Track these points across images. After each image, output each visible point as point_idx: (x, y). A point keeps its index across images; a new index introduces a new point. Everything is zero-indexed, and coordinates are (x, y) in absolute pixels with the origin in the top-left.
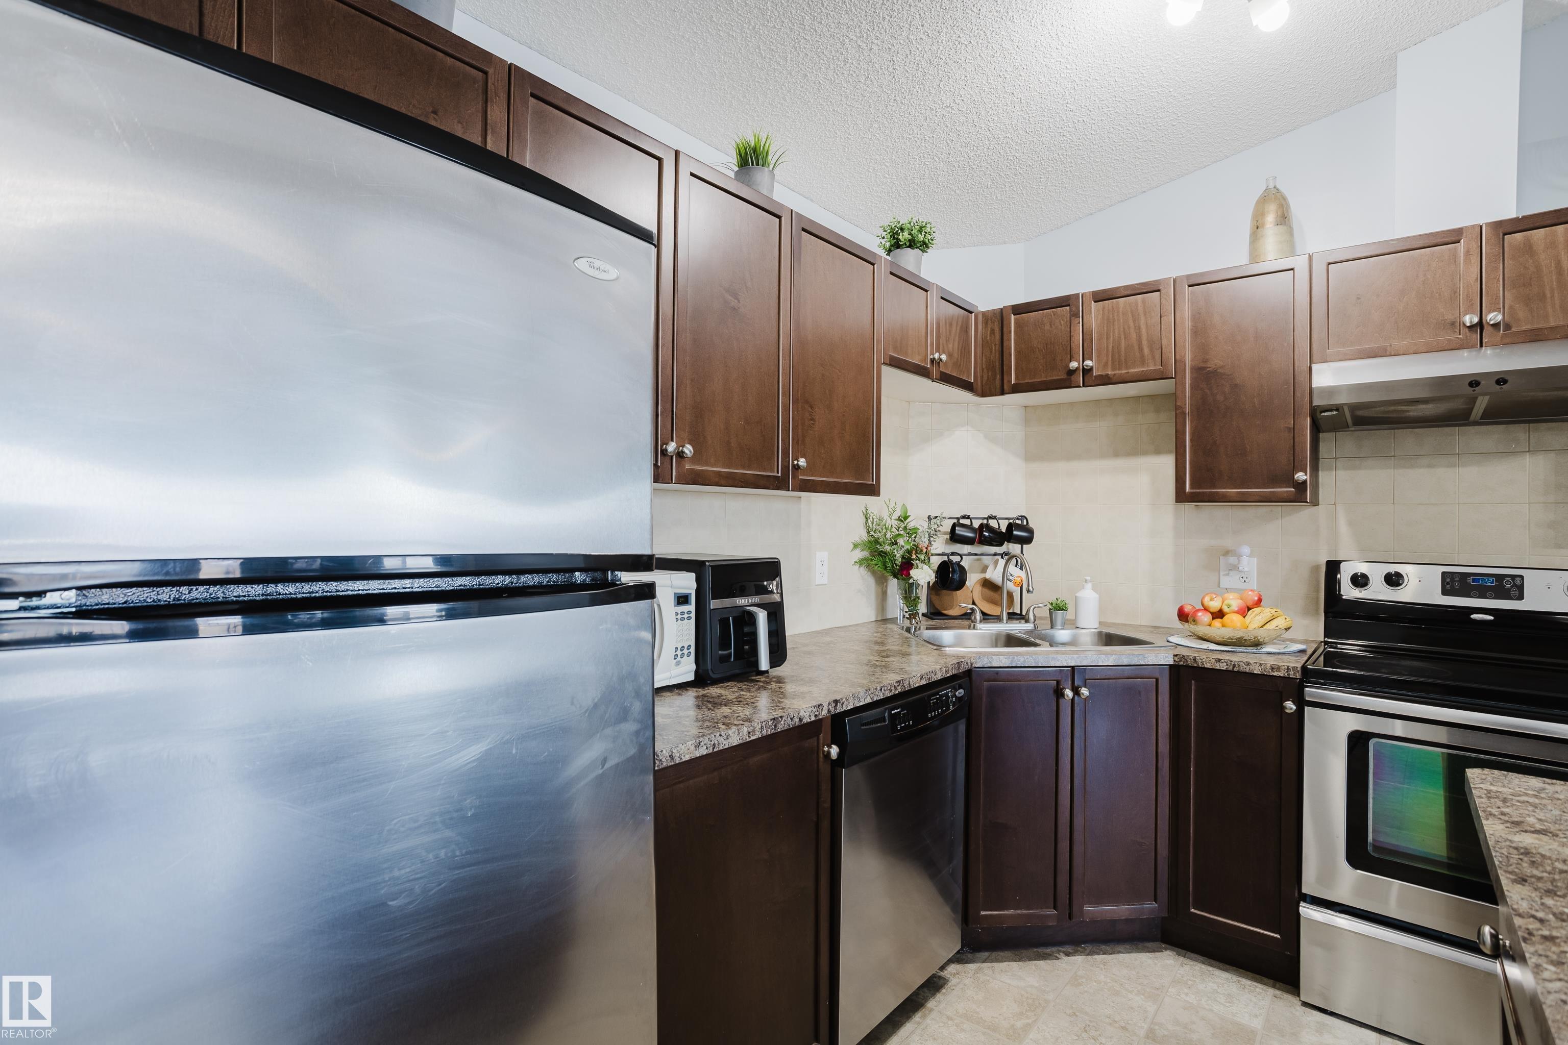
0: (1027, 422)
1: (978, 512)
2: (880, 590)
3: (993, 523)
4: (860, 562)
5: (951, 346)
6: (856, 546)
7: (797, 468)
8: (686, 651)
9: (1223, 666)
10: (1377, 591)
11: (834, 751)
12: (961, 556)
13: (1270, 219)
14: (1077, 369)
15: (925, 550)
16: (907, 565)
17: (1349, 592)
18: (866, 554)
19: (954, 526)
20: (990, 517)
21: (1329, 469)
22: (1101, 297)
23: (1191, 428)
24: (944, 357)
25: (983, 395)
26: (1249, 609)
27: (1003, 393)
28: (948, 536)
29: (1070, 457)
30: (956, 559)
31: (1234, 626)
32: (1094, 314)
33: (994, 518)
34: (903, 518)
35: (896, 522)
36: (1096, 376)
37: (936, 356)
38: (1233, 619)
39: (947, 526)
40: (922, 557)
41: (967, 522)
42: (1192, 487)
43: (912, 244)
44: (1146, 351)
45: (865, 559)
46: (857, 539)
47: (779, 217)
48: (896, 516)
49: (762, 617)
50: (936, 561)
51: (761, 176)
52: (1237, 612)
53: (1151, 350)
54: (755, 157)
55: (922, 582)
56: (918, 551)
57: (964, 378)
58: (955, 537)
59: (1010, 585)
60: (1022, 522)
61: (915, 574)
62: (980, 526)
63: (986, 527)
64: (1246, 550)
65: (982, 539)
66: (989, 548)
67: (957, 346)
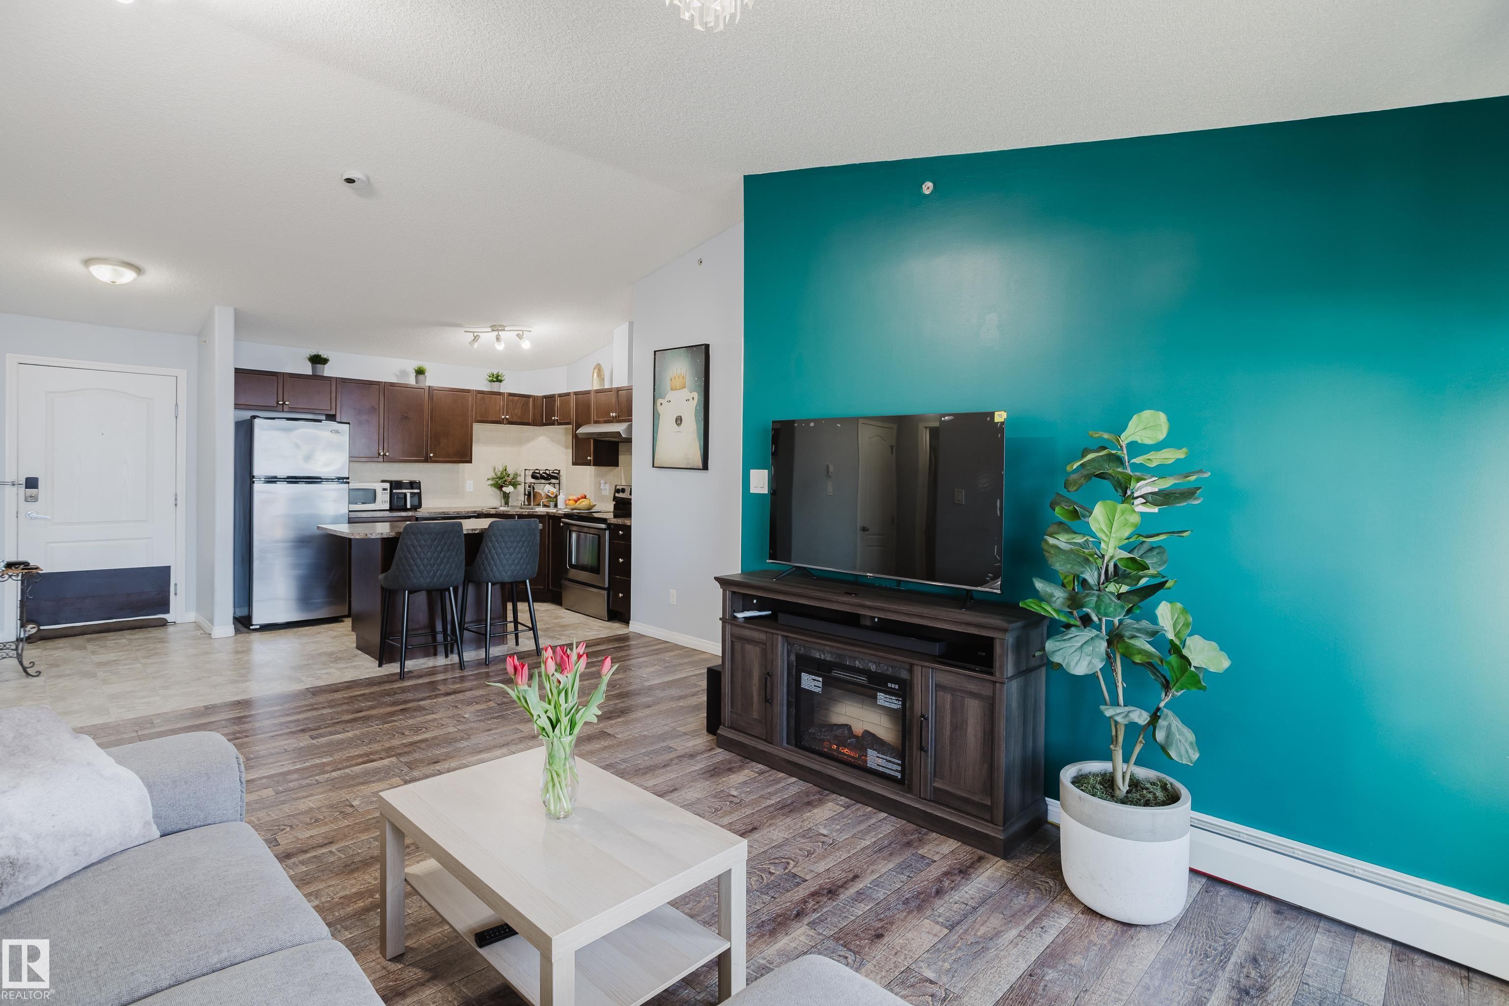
1: (542, 468)
3: (547, 472)
4: (491, 485)
5: (516, 412)
6: (488, 479)
7: (431, 457)
8: (386, 502)
12: (535, 484)
13: (595, 375)
14: (556, 420)
16: (502, 486)
18: (493, 482)
19: (534, 472)
20: (547, 470)
21: (621, 455)
22: (560, 396)
23: (573, 441)
27: (542, 426)
28: (531, 477)
30: (533, 485)
32: (558, 401)
35: (504, 472)
36: (559, 422)
39: (530, 473)
40: (507, 483)
41: (538, 471)
42: (573, 460)
43: (494, 381)
45: (494, 484)
46: (490, 477)
47: (425, 389)
48: (504, 469)
49: (410, 495)
50: (527, 485)
51: (421, 377)
53: (568, 415)
54: (420, 372)
55: (508, 492)
56: (505, 481)
57: (526, 421)
58: (533, 477)
59: (549, 494)
60: (557, 472)
61: (504, 489)
62: (543, 473)
63: (545, 473)
64: (602, 482)
65: (542, 477)
66: (543, 481)
67: (520, 411)
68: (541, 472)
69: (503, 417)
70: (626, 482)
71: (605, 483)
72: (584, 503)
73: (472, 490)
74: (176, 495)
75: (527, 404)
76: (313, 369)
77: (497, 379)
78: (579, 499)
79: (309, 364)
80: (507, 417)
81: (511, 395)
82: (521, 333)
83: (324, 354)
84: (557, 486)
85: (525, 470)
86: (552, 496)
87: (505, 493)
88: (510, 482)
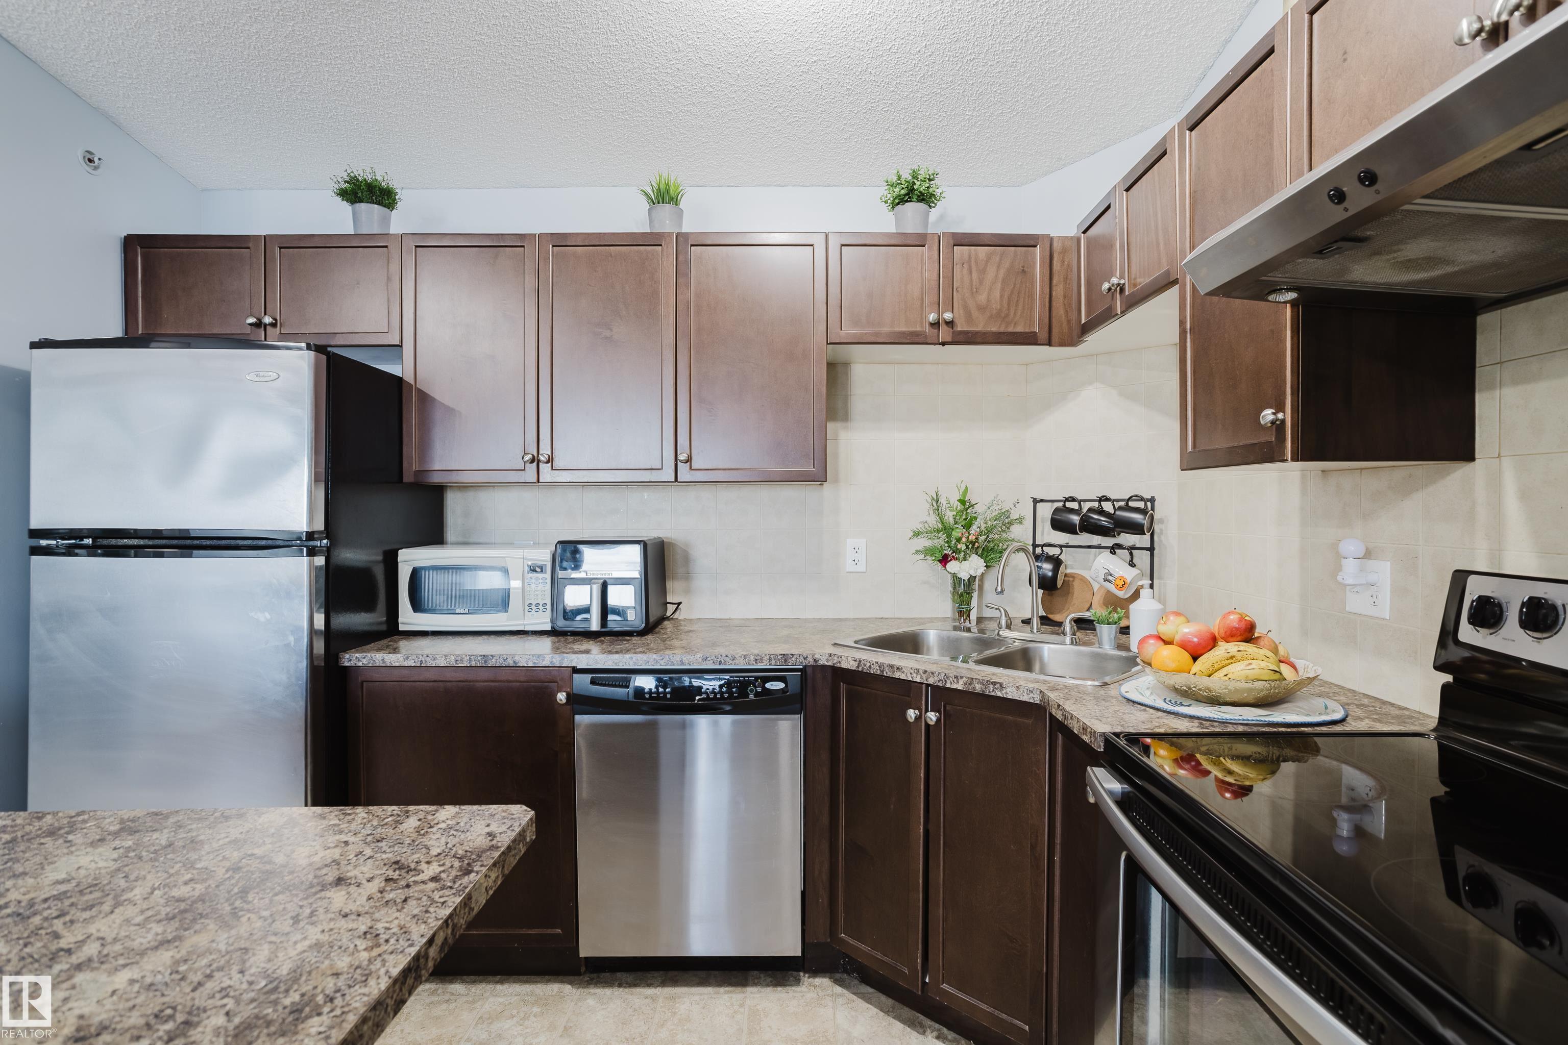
3: (1108, 507)
4: (925, 552)
6: (917, 534)
8: (540, 608)
10: (1509, 638)
11: (562, 697)
12: (1062, 547)
14: (1113, 288)
16: (948, 556)
17: (1467, 631)
19: (1058, 510)
20: (1100, 499)
22: (1129, 182)
24: (952, 315)
32: (1124, 209)
33: (1107, 499)
36: (1129, 296)
37: (935, 317)
39: (1046, 512)
41: (1075, 505)
42: (1192, 446)
44: (1161, 250)
46: (919, 527)
47: (660, 246)
48: (961, 498)
51: (666, 210)
53: (1164, 246)
54: (665, 194)
55: (964, 576)
56: (959, 540)
57: (1019, 329)
58: (1058, 524)
59: (1111, 587)
60: (1141, 505)
61: (952, 566)
62: (1091, 510)
63: (1101, 512)
64: (1351, 547)
65: (1089, 527)
66: (1096, 540)
67: (997, 293)
68: (1086, 507)
69: (932, 317)
70: (1540, 552)
71: (1368, 555)
72: (1237, 670)
73: (861, 567)
75: (1025, 272)
77: (918, 191)
78: (1212, 642)
80: (948, 316)
84: (1142, 558)
85: (1036, 501)
86: (1121, 594)
87: (956, 580)
88: (973, 543)
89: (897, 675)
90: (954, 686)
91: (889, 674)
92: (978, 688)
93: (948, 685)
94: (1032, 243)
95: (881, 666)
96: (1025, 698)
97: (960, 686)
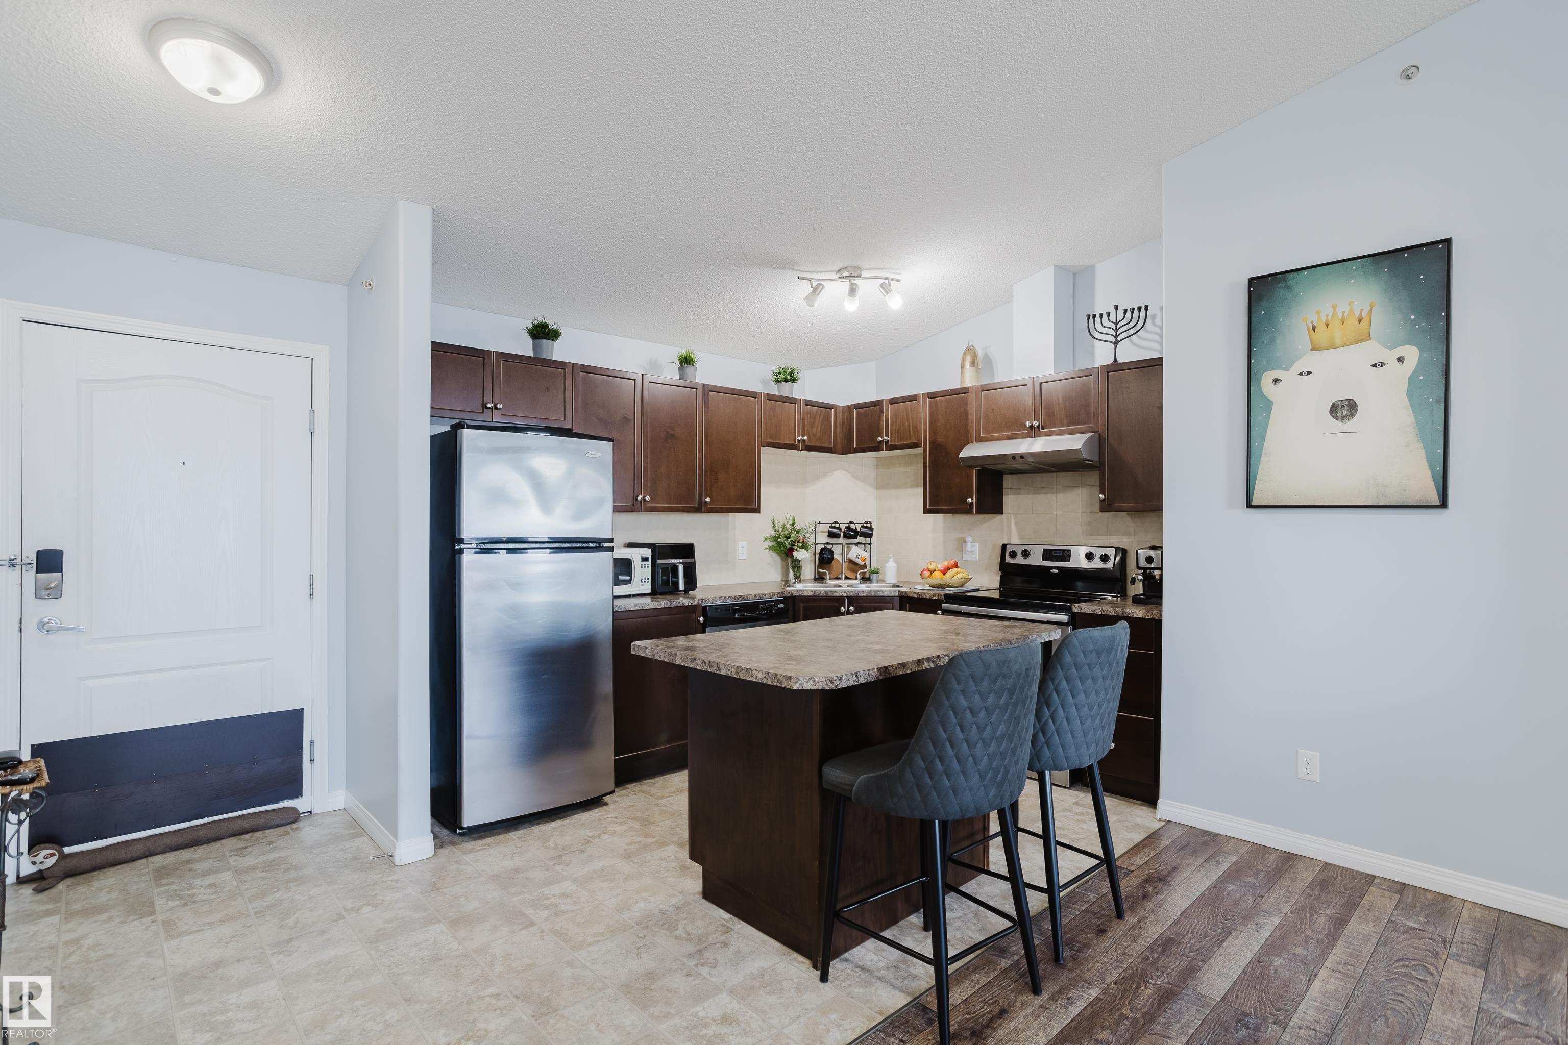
0: (877, 466)
1: (843, 519)
2: (785, 564)
3: (852, 526)
4: (770, 548)
5: (814, 430)
6: (766, 539)
7: (706, 502)
8: (646, 580)
9: (916, 596)
10: (1020, 560)
11: (701, 619)
12: (832, 544)
13: (967, 364)
14: (882, 441)
15: (801, 541)
16: (791, 550)
17: (1008, 560)
18: (774, 543)
19: (830, 527)
20: (851, 522)
21: (1007, 495)
22: (893, 401)
23: (930, 474)
24: (805, 438)
25: (843, 453)
26: (950, 569)
27: (850, 453)
28: (827, 534)
29: (897, 487)
30: (828, 546)
31: (938, 578)
32: (889, 411)
33: (853, 523)
34: (793, 524)
35: (790, 526)
36: (891, 445)
37: (800, 438)
38: (937, 574)
39: (826, 528)
40: (800, 545)
41: (837, 525)
42: (930, 506)
43: (786, 380)
44: (912, 432)
45: (774, 547)
46: (767, 535)
47: (697, 389)
48: (790, 522)
49: (681, 568)
50: (819, 548)
51: (689, 369)
52: (940, 571)
53: (914, 432)
54: (686, 361)
55: (800, 558)
56: (795, 541)
57: (825, 446)
58: (832, 533)
59: (860, 561)
60: (868, 525)
61: (795, 554)
62: (846, 528)
63: (849, 528)
64: (968, 539)
65: (845, 535)
66: (846, 540)
67: (819, 429)
68: (843, 526)
70: (1021, 538)
71: (977, 541)
73: (745, 557)
74: (311, 577)
75: (828, 420)
76: (535, 348)
77: (789, 377)
78: (948, 569)
79: (529, 340)
81: (809, 403)
82: (886, 281)
83: (552, 324)
84: (868, 548)
85: (820, 523)
86: (862, 563)
87: (795, 561)
88: (803, 543)
89: (835, 595)
90: (862, 595)
91: (831, 595)
92: (873, 594)
93: (860, 595)
94: (831, 407)
95: (826, 592)
96: (893, 595)
97: (865, 595)
